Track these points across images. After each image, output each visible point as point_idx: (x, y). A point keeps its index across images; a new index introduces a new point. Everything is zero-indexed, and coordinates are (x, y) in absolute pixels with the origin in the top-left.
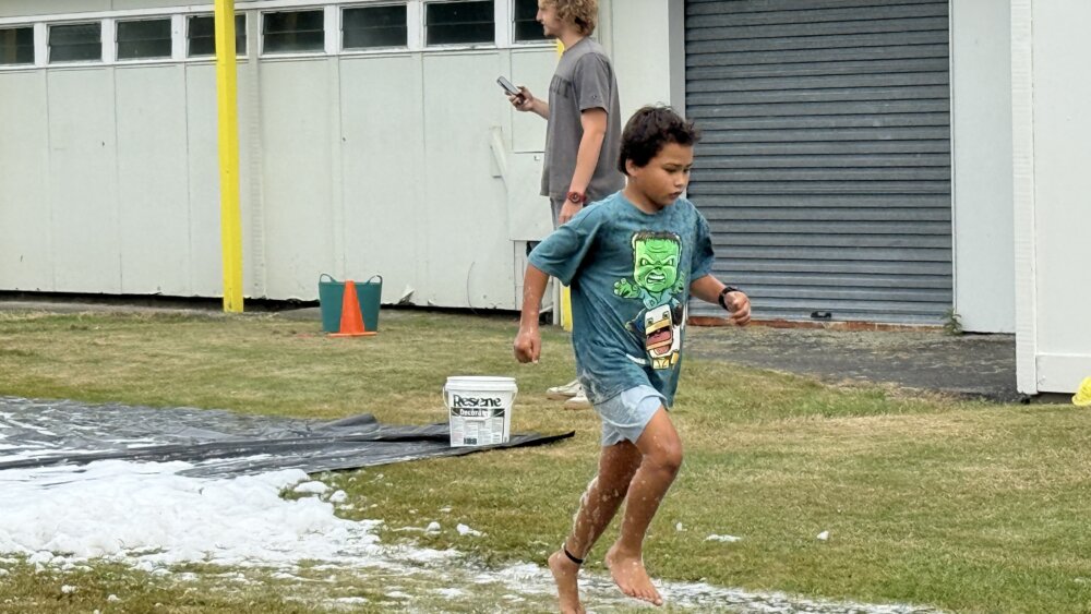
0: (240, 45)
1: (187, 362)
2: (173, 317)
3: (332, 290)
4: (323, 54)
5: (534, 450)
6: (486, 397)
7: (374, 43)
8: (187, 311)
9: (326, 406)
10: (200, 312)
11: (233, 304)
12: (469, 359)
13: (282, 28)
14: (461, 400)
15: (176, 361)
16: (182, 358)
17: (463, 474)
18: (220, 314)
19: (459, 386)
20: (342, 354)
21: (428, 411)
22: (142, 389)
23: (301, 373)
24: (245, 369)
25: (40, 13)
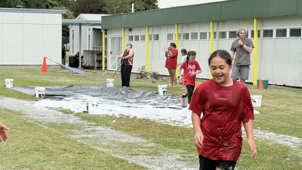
0: (259, 36)
4: (272, 38)
11: (255, 84)
13: (266, 33)
25: (228, 29)
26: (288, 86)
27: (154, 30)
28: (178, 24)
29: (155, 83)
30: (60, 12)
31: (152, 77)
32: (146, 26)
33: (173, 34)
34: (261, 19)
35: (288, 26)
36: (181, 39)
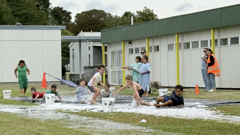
27: (154, 41)
28: (178, 34)
30: (58, 28)
32: (146, 38)
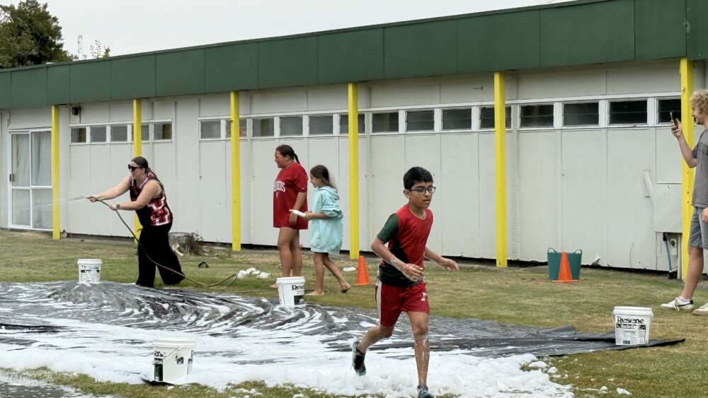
0: (508, 123)
1: (475, 294)
2: (469, 269)
3: (555, 257)
4: (552, 128)
5: (661, 348)
6: (636, 318)
7: (580, 123)
8: (476, 266)
9: (548, 321)
10: (484, 266)
11: (502, 263)
12: (628, 297)
13: (530, 114)
14: (621, 319)
15: (468, 293)
16: (472, 292)
17: (622, 360)
18: (494, 268)
19: (621, 311)
20: (559, 292)
21: (604, 325)
22: (450, 308)
23: (535, 302)
24: (505, 298)
25: (402, 105)
26: (609, 268)
27: (155, 109)
29: (207, 267)
31: (184, 248)
32: (132, 100)
33: (218, 123)
34: (515, 76)
35: (604, 95)
36: (245, 135)
